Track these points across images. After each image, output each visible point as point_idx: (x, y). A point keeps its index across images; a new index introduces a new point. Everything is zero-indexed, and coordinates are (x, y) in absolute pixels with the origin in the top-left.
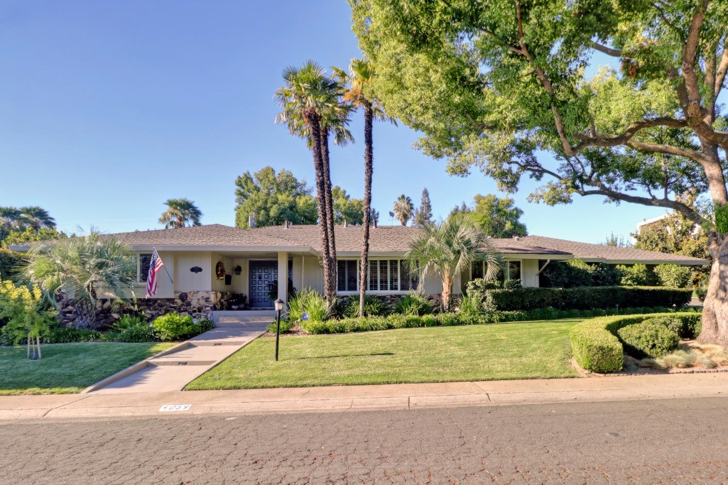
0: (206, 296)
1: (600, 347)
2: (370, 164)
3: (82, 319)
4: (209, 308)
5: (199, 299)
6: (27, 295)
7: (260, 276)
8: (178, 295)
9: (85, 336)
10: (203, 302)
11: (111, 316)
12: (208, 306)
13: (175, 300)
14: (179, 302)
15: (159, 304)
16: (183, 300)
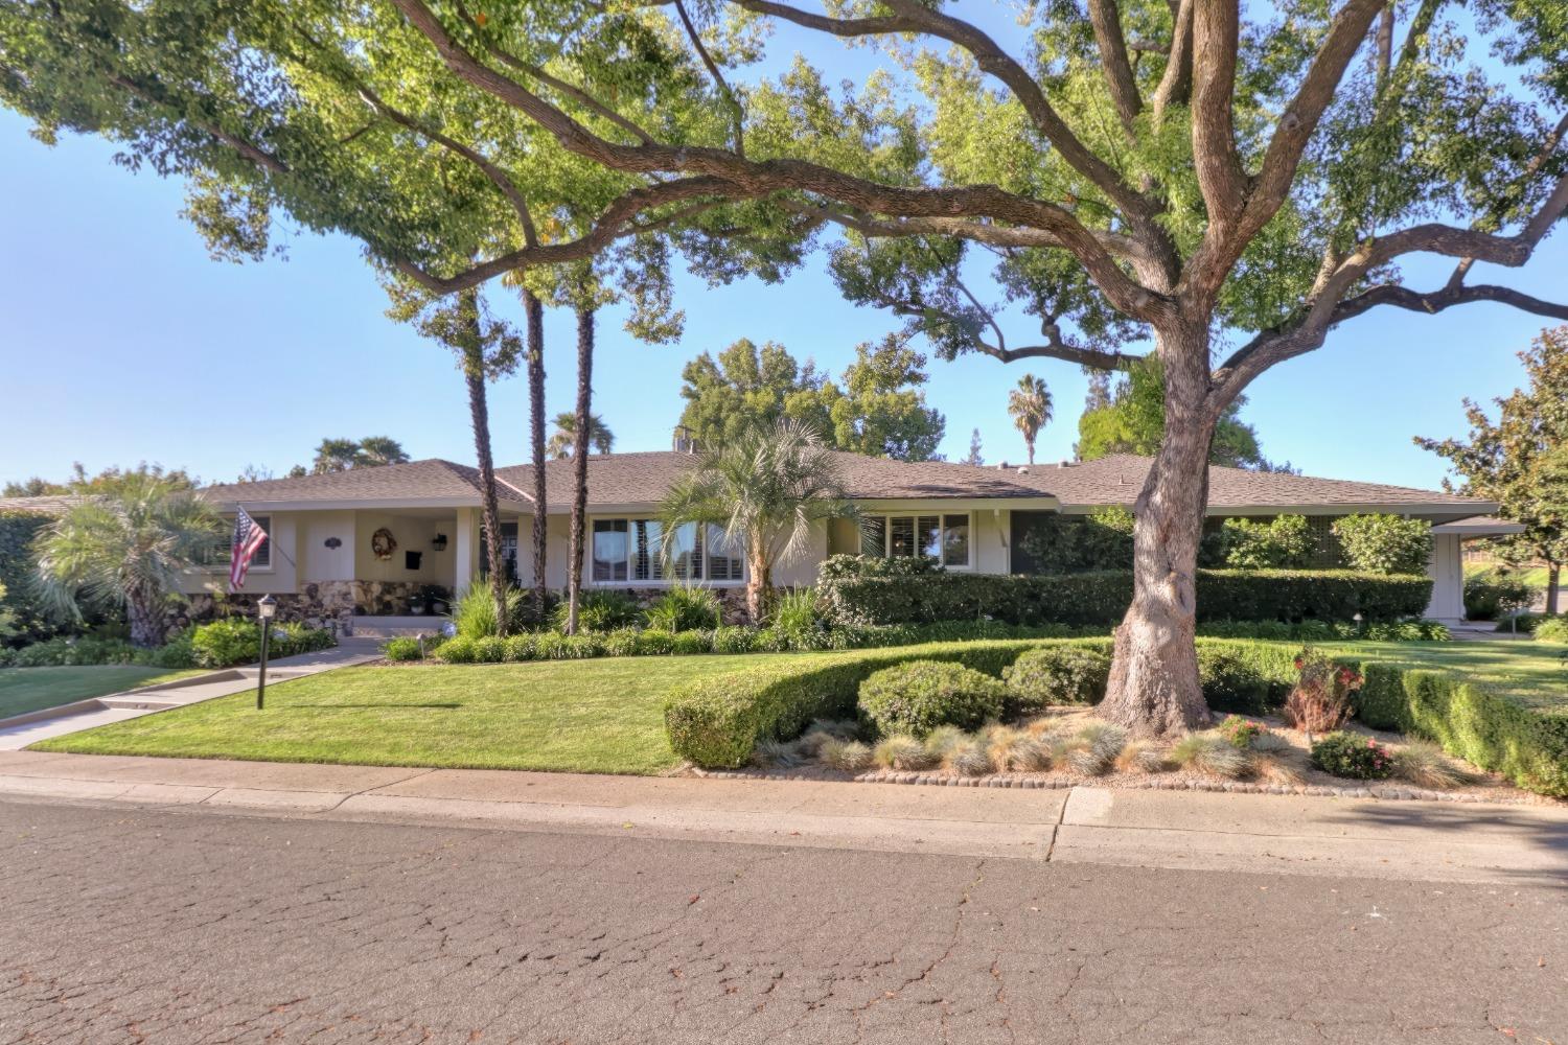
0: (344, 589)
1: (685, 710)
4: (348, 612)
5: (333, 596)
8: (305, 587)
10: (339, 601)
12: (348, 609)
13: (300, 597)
14: (306, 600)
16: (312, 597)
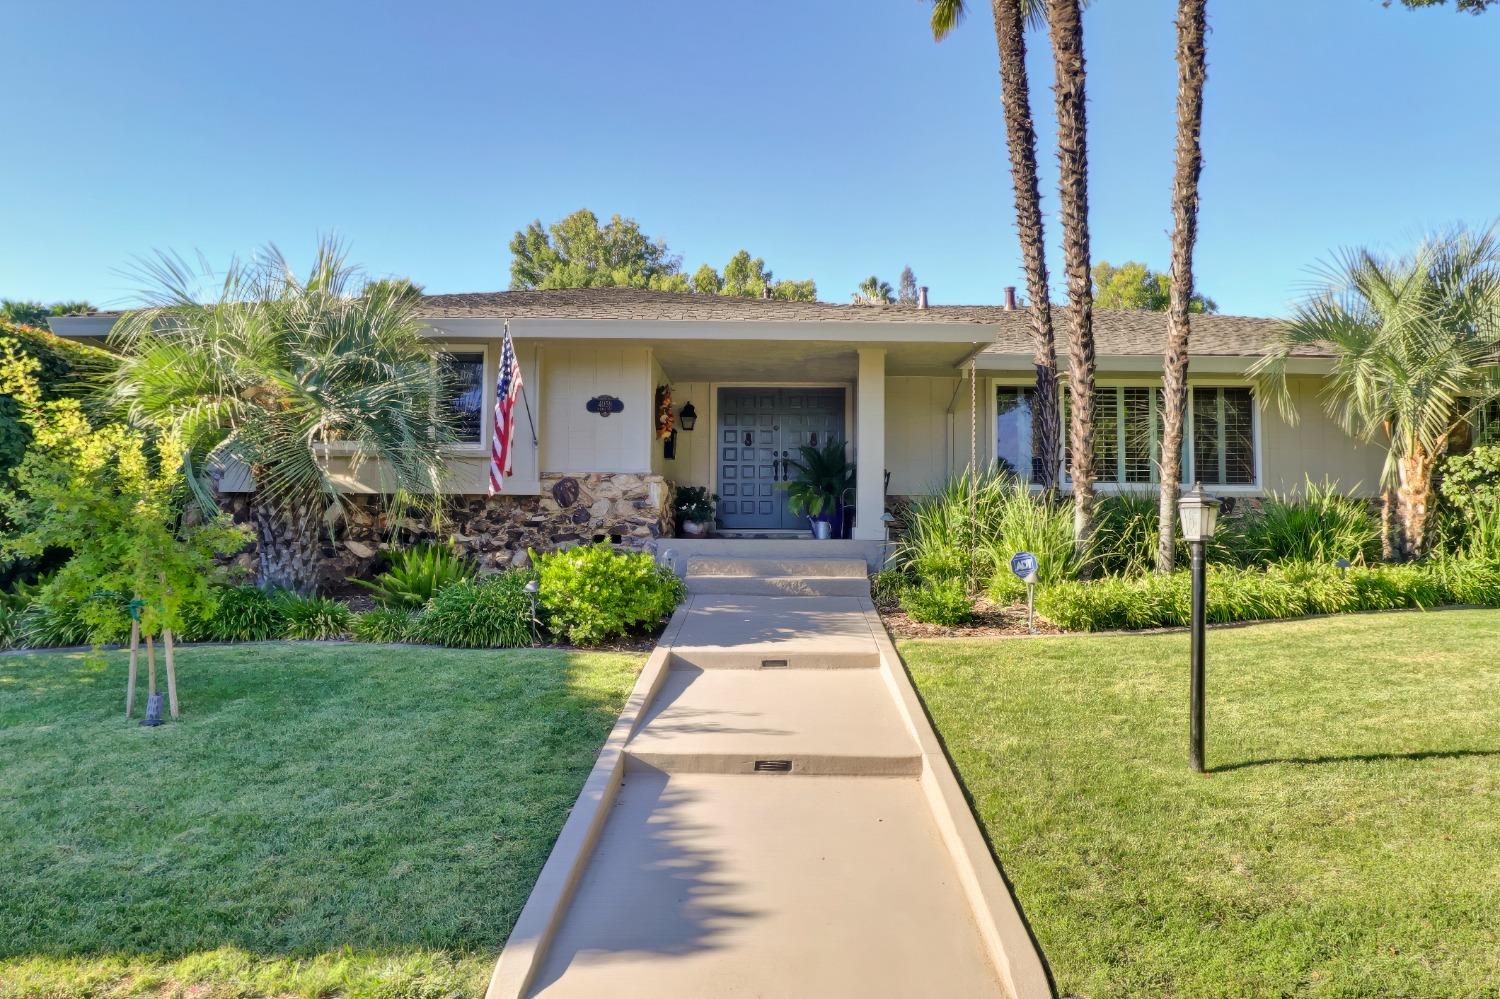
0: (637, 488)
2: (1197, 52)
3: (278, 555)
4: (644, 530)
5: (613, 501)
6: (132, 463)
7: (749, 436)
8: (551, 484)
9: (300, 620)
10: (626, 510)
11: (344, 548)
12: (642, 524)
13: (543, 503)
14: (553, 507)
15: (490, 513)
16: (565, 503)
